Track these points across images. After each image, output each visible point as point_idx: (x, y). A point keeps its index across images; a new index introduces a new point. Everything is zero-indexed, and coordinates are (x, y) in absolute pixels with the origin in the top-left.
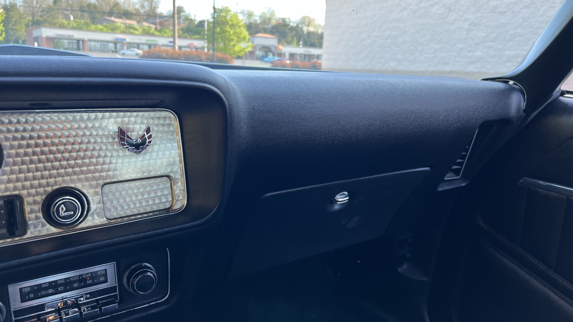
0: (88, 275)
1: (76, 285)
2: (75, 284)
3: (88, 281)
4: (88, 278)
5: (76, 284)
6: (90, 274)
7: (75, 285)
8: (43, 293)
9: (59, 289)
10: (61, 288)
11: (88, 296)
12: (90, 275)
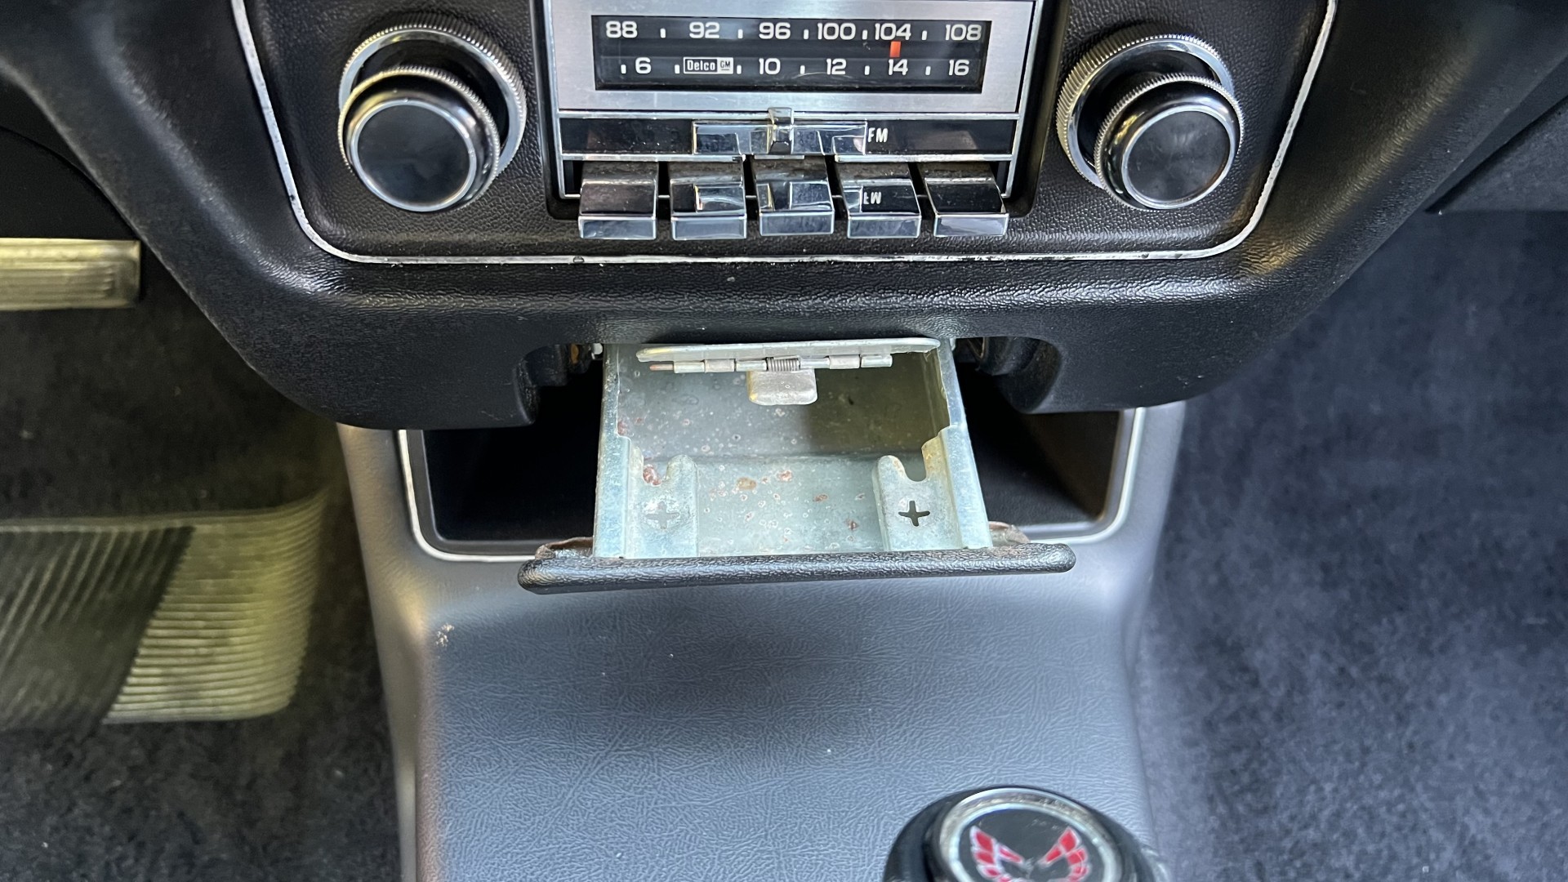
0: (900, 33)
1: (836, 67)
2: (835, 62)
3: (891, 62)
4: (895, 47)
5: (841, 64)
6: (908, 26)
7: (833, 66)
8: (693, 66)
9: (764, 66)
10: (773, 66)
11: (882, 136)
12: (908, 35)
